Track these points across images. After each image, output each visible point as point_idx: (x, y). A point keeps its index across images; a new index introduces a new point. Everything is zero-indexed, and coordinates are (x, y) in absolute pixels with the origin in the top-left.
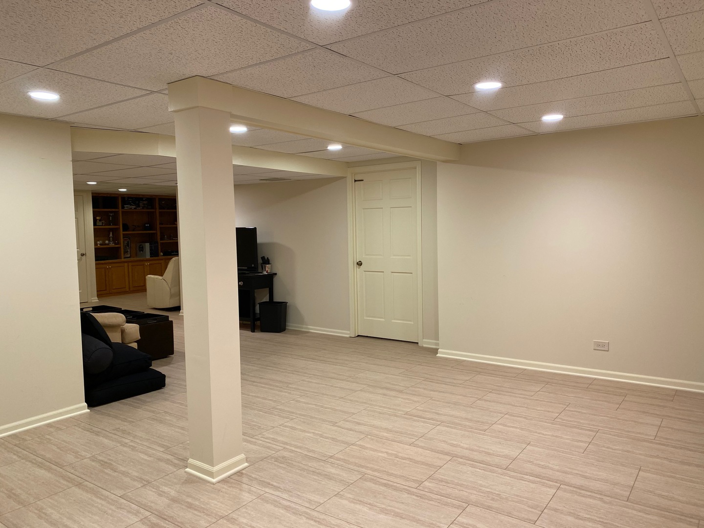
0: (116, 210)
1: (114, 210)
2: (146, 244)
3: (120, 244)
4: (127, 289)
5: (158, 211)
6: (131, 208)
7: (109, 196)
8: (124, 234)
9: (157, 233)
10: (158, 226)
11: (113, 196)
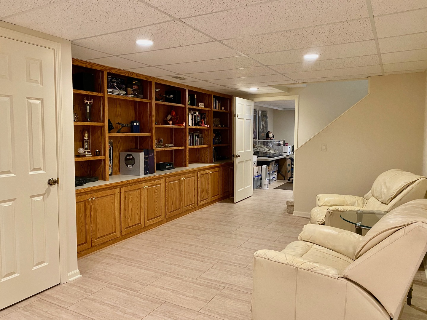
0: (100, 95)
1: (95, 94)
2: (140, 153)
3: (105, 155)
4: (118, 234)
5: (154, 102)
6: (119, 94)
7: (89, 67)
8: (110, 138)
9: (151, 137)
10: (154, 126)
11: (95, 68)
